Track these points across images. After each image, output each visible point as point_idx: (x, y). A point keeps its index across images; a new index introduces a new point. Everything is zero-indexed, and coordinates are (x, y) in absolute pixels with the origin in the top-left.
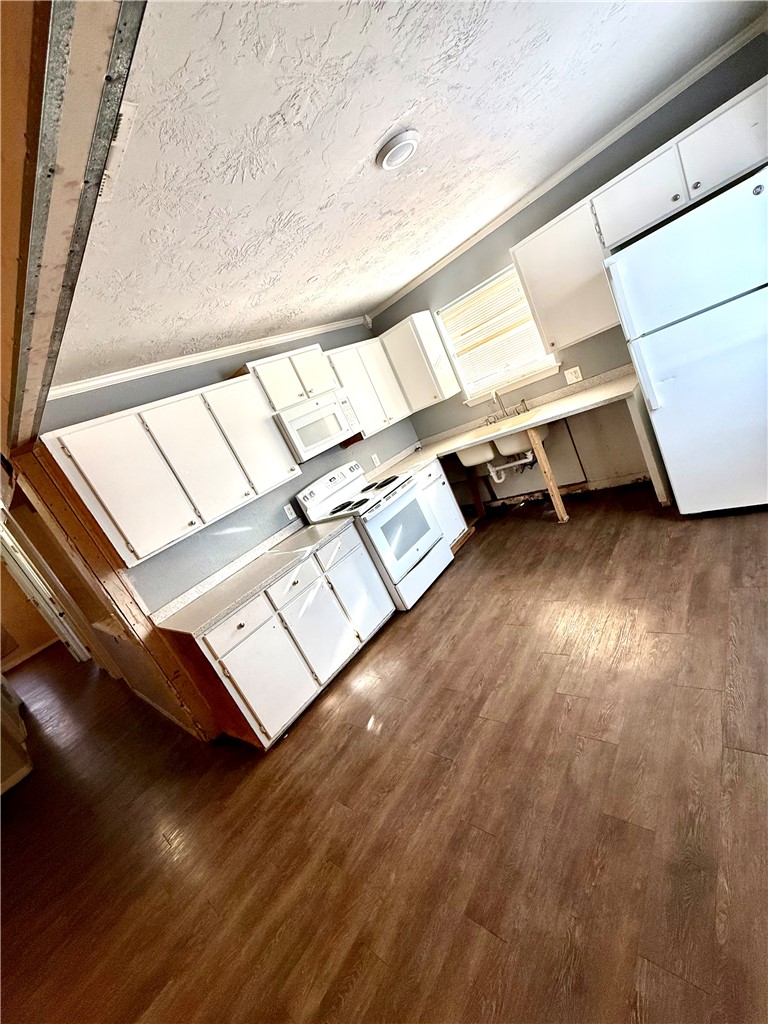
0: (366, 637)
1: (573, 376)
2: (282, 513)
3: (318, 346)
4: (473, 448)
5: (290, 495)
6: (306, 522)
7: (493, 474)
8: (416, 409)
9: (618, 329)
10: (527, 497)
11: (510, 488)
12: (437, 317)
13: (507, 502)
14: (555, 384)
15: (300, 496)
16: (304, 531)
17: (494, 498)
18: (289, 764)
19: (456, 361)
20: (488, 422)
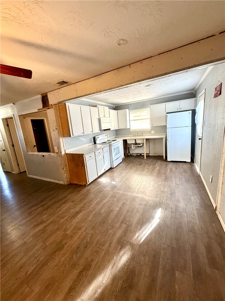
0: (106, 170)
1: (153, 132)
2: (91, 139)
3: (108, 107)
4: (130, 140)
5: (94, 136)
6: (95, 143)
7: (132, 147)
8: (120, 128)
9: (166, 126)
10: (136, 154)
11: (134, 151)
12: (130, 112)
13: (132, 154)
14: (149, 132)
15: (96, 137)
16: (94, 145)
17: (129, 153)
19: (131, 121)
20: (133, 136)
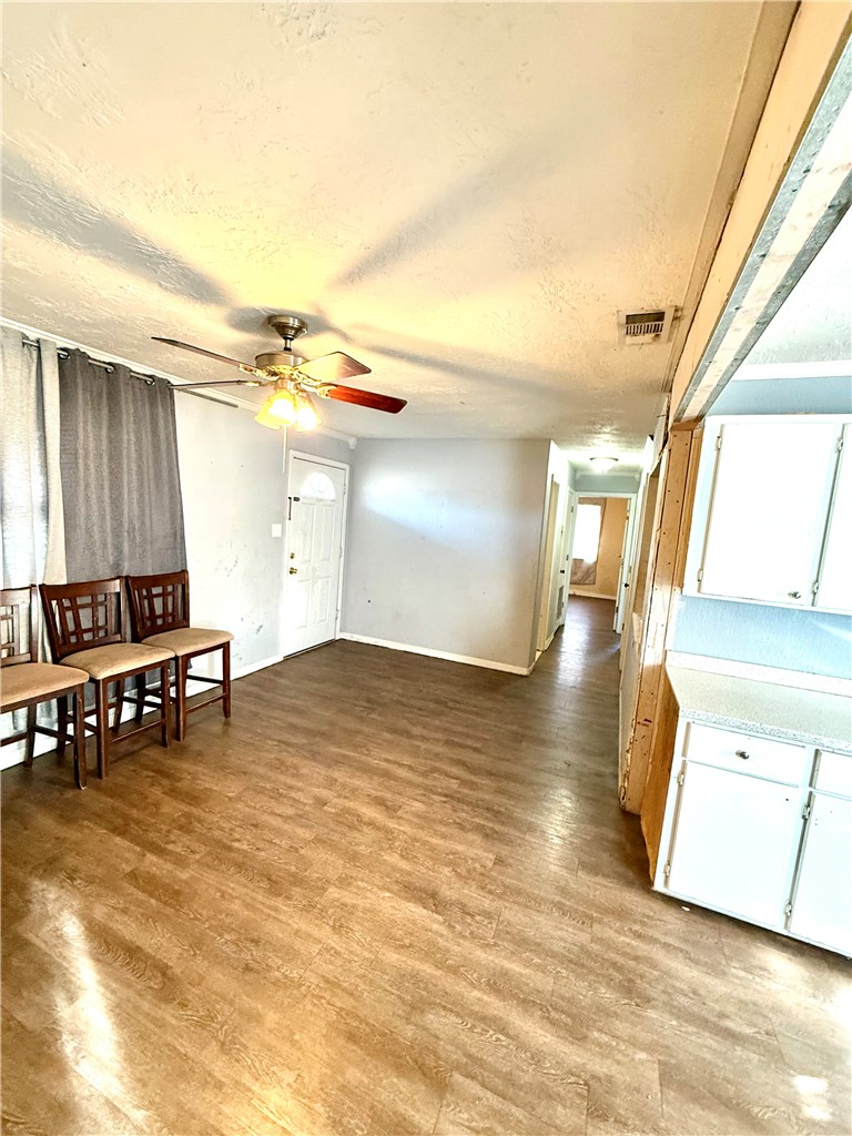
18: (657, 935)
